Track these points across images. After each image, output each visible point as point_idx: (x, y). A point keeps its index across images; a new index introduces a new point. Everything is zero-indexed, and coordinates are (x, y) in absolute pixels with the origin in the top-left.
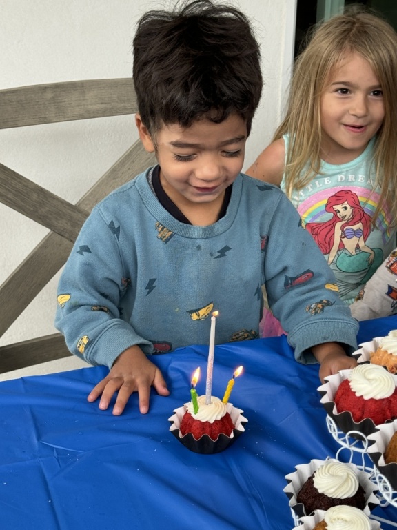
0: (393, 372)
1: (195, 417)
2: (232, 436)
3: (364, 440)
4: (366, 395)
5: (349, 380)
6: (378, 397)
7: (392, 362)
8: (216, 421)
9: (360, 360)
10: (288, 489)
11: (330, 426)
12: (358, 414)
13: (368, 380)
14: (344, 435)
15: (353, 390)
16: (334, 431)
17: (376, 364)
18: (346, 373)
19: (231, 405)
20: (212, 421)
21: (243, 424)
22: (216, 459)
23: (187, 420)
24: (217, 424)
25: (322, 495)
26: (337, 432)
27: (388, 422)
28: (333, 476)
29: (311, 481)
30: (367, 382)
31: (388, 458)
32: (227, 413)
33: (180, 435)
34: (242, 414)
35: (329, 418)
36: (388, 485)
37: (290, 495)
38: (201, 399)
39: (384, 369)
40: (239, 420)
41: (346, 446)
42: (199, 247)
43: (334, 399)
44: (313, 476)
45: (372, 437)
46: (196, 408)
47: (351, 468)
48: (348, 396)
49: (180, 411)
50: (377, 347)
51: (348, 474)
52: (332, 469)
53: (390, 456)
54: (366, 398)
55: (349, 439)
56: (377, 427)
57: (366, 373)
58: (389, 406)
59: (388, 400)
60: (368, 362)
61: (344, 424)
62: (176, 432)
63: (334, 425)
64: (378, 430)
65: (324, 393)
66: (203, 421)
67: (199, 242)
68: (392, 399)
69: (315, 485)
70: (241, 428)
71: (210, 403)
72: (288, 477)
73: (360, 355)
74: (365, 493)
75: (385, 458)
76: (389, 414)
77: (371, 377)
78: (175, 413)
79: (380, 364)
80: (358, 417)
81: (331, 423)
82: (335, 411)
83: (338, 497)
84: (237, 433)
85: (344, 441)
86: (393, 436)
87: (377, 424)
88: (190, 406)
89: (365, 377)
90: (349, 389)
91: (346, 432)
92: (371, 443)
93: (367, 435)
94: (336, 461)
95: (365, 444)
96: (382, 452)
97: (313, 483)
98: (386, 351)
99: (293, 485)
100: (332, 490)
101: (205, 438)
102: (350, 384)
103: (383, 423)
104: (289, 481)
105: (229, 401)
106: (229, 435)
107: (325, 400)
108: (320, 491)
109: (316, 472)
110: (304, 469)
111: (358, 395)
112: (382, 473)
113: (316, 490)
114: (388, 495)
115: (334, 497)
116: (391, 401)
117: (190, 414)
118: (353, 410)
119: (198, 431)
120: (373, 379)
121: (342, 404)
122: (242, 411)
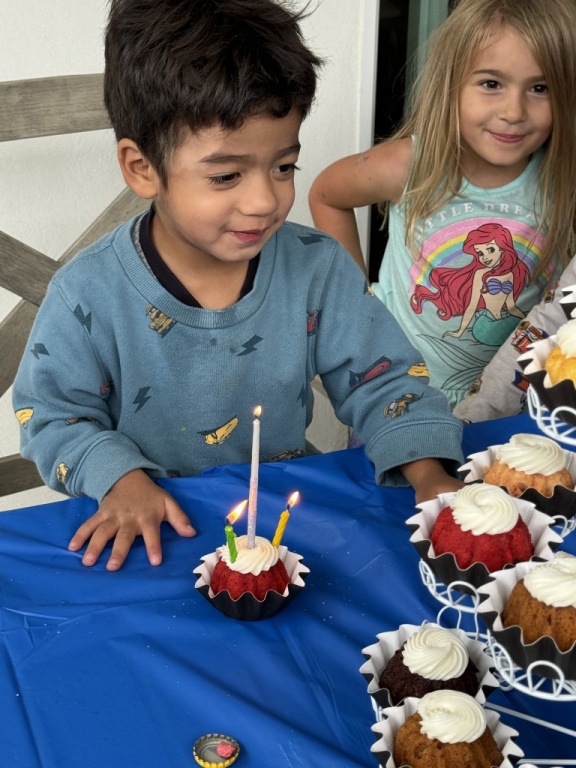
0: (516, 496)
1: (232, 566)
2: (286, 593)
3: (474, 594)
4: (476, 528)
5: (452, 507)
6: (494, 532)
7: (515, 480)
8: (263, 573)
9: (469, 478)
10: (367, 668)
11: (426, 576)
12: (465, 556)
13: (480, 507)
14: (444, 589)
15: (457, 522)
16: (431, 582)
17: (492, 484)
18: (447, 497)
19: (285, 548)
20: (257, 573)
21: (303, 575)
22: (264, 626)
23: (221, 572)
24: (264, 576)
25: (416, 676)
26: (435, 584)
27: (508, 567)
28: (431, 647)
29: (399, 655)
30: (477, 509)
31: (508, 620)
32: (279, 560)
33: (211, 593)
34: (301, 561)
35: (423, 564)
36: (508, 657)
37: (369, 677)
38: (240, 541)
39: (502, 491)
40: (298, 570)
41: (448, 603)
42: (214, 342)
43: (430, 535)
44: (402, 649)
45: (484, 589)
46: (234, 555)
47: (458, 636)
48: (451, 530)
49: (210, 559)
50: (493, 460)
51: (453, 645)
52: (429, 638)
53: (511, 616)
54: (476, 533)
55: (452, 593)
56: (492, 575)
57: (477, 497)
58: (510, 544)
59: (509, 535)
60: (480, 481)
61: (444, 571)
62: (204, 589)
63: (430, 574)
64: (493, 579)
65: (415, 528)
66: (245, 572)
67: (213, 333)
68: (514, 534)
69: (406, 662)
70: (300, 582)
71: (255, 546)
72: (366, 650)
73: (468, 472)
74: (478, 671)
75: (503, 620)
76: (509, 555)
77: (483, 502)
78: (203, 562)
79: (497, 485)
80: (465, 562)
81: (427, 571)
82: (431, 553)
83: (439, 679)
84: (294, 589)
85: (446, 596)
86: (515, 588)
87: (492, 571)
88: (224, 551)
89: (475, 503)
90: (451, 520)
91: (448, 584)
92: (484, 597)
93: (477, 587)
94: (436, 626)
95: (476, 601)
96: (499, 611)
97: (402, 658)
98: (506, 465)
99: (373, 661)
100: (430, 668)
101: (247, 597)
102: (454, 513)
103: (500, 568)
104: (368, 657)
105: (283, 543)
106: (282, 592)
107: (417, 537)
108: (413, 670)
109: (406, 642)
110: (390, 639)
111: (464, 529)
112: (499, 642)
113: (407, 668)
114: (508, 672)
115: (433, 678)
116: (512, 537)
117: (225, 563)
118: (458, 551)
119: (236, 588)
120: (486, 506)
121: (442, 542)
122: (301, 557)
